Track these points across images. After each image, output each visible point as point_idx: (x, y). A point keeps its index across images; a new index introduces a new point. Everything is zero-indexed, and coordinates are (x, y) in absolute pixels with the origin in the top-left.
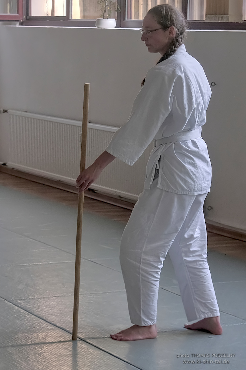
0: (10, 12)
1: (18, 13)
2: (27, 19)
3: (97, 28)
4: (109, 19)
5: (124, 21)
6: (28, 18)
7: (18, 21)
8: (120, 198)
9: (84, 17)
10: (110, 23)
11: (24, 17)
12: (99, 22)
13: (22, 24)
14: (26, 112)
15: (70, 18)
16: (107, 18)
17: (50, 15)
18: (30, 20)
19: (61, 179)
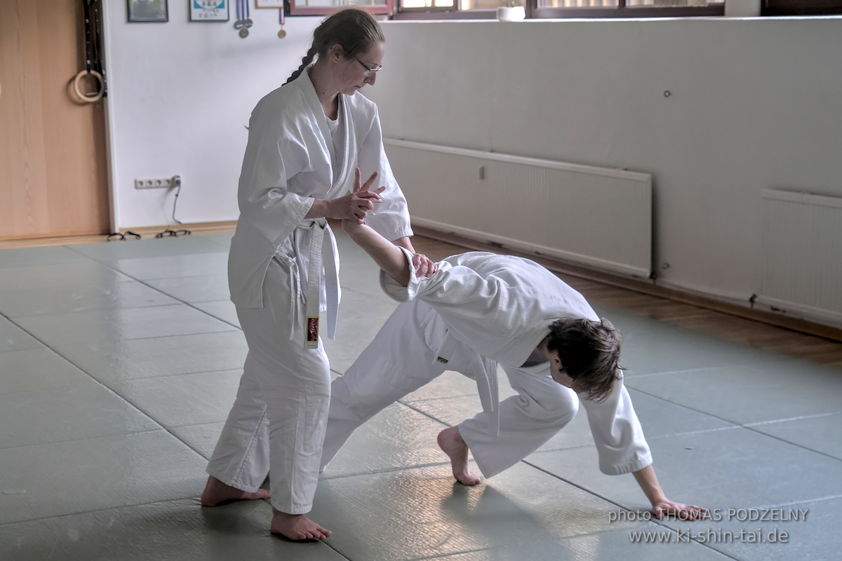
0: (376, 2)
1: (386, 3)
2: (398, 12)
3: (497, 20)
4: (515, 8)
5: (537, 10)
6: (400, 10)
7: (386, 14)
8: (538, 255)
9: (476, 5)
10: (516, 14)
11: (395, 8)
12: (501, 12)
13: (391, 18)
14: (402, 139)
15: (459, 8)
16: (513, 6)
17: (429, 5)
18: (402, 13)
19: (453, 231)
